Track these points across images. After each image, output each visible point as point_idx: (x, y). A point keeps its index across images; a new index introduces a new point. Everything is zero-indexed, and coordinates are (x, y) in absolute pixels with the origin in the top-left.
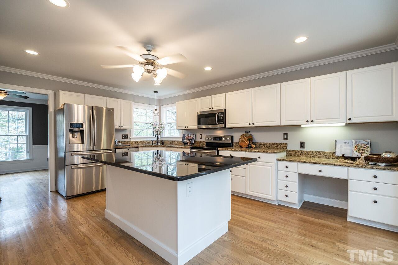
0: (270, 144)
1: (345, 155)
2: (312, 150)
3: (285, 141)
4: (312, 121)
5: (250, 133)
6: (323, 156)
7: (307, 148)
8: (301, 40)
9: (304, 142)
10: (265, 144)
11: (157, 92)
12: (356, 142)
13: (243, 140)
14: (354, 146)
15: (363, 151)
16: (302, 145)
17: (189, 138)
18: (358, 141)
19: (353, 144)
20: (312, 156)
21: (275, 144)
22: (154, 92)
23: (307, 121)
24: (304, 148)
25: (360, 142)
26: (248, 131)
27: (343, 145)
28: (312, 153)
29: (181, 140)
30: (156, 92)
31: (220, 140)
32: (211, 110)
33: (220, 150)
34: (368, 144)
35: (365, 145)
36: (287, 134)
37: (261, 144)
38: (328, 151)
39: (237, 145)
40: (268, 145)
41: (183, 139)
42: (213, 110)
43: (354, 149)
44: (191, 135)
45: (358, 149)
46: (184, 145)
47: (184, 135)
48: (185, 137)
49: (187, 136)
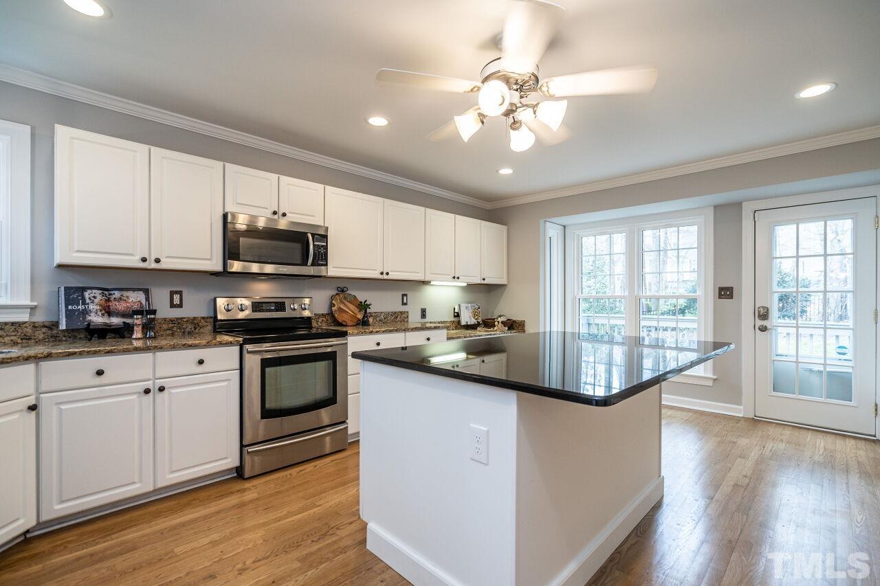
1: (469, 324)
3: (403, 308)
9: (425, 309)
13: (342, 307)
14: (471, 311)
16: (423, 313)
17: (114, 303)
21: (392, 314)
26: (341, 286)
27: (466, 311)
31: (277, 310)
36: (406, 295)
43: (471, 315)
44: (125, 293)
45: (475, 315)
46: (90, 340)
47: (74, 295)
48: (88, 301)
49: (99, 297)
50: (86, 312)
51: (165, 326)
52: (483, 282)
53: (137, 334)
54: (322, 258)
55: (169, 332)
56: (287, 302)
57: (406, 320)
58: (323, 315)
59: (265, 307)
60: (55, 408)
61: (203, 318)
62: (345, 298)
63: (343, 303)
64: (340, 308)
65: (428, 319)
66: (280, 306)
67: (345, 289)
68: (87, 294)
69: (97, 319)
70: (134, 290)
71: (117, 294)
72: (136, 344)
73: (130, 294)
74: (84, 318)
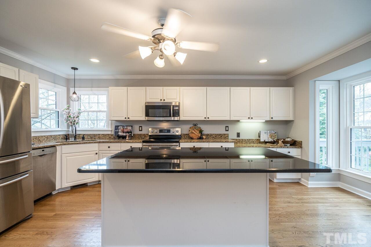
0: (215, 134)
1: (266, 141)
2: (245, 138)
3: (226, 132)
4: (252, 118)
5: (198, 126)
6: (251, 142)
7: (241, 137)
8: (263, 61)
9: (240, 133)
10: (211, 135)
11: (77, 69)
12: (270, 132)
13: (193, 131)
14: (269, 135)
15: (274, 138)
16: (238, 135)
17: (125, 130)
18: (271, 131)
19: (269, 133)
20: (245, 142)
21: (219, 135)
22: (72, 68)
23: (249, 118)
24: (240, 137)
25: (272, 132)
26: (195, 124)
27: (264, 134)
28: (245, 140)
29: (113, 133)
30: (75, 69)
31: (167, 132)
32: (162, 101)
33: (182, 142)
34: (275, 133)
35: (274, 134)
36: (228, 127)
37: (208, 135)
38: (254, 138)
39: (186, 136)
40: (214, 136)
41: (116, 133)
42: (165, 101)
43: (269, 137)
44: (127, 127)
45: (271, 137)
46: (119, 139)
47: (117, 127)
48: (119, 129)
49: (122, 128)
50: (118, 132)
51: (137, 136)
52: (271, 119)
53: (127, 138)
54: (176, 113)
55: (138, 138)
56: (171, 129)
57: (227, 138)
58: (187, 134)
59: (163, 131)
60: (101, 155)
61: (147, 134)
62: (195, 128)
63: (194, 130)
64: (192, 132)
65: (241, 138)
66: (169, 131)
67: (196, 125)
68: (119, 127)
69: (121, 134)
70: (129, 126)
71: (125, 127)
72: (127, 141)
73: (128, 127)
74: (118, 133)
